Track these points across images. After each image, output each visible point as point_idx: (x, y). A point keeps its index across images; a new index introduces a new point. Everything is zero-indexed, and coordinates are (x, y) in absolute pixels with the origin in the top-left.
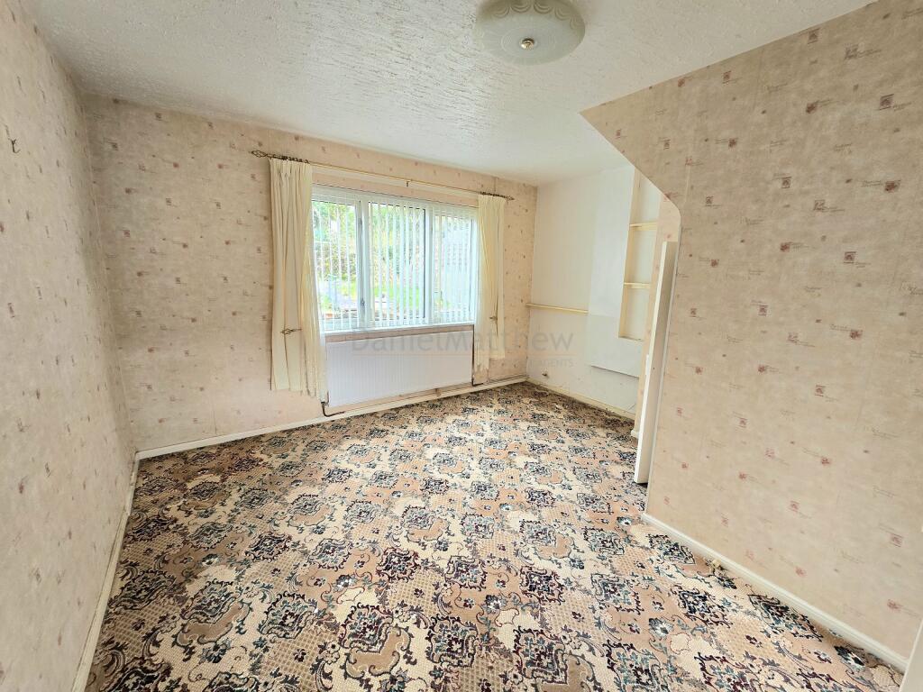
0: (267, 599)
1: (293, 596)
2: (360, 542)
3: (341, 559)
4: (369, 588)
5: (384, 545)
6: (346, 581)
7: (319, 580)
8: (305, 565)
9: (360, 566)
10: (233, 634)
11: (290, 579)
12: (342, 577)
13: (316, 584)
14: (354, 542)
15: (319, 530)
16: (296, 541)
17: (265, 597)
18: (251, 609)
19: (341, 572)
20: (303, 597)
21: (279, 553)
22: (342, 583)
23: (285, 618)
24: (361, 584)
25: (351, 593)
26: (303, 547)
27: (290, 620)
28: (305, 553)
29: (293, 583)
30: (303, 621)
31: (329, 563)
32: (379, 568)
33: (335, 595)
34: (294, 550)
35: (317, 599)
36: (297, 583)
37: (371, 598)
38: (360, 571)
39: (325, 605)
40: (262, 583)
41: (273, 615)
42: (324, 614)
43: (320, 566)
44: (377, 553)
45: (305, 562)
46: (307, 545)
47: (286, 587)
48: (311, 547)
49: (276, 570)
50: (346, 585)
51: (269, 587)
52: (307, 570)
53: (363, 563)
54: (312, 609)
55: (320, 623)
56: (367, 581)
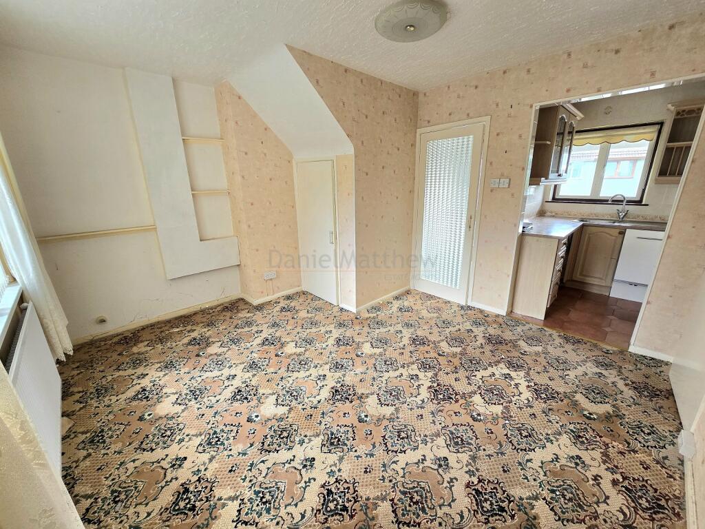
0: (527, 457)
1: (511, 442)
2: (437, 423)
3: (461, 429)
4: (471, 402)
5: (431, 407)
6: (476, 416)
7: (488, 433)
8: (484, 450)
9: (459, 413)
10: (563, 461)
11: (502, 454)
12: (474, 419)
13: (492, 433)
14: (440, 427)
15: (443, 463)
16: (467, 476)
17: (528, 461)
18: (542, 463)
19: (471, 422)
20: (506, 435)
21: (489, 481)
22: (479, 418)
23: (526, 437)
24: (472, 408)
25: (482, 410)
26: (470, 464)
27: (525, 433)
28: (474, 458)
29: (503, 449)
30: (518, 426)
31: (470, 434)
32: (453, 402)
33: (490, 418)
34: (477, 470)
35: (500, 425)
36: (501, 446)
37: (477, 399)
38: (463, 411)
39: (500, 420)
40: (522, 472)
41: (531, 445)
42: (505, 417)
43: (477, 439)
44: (442, 408)
45: (482, 452)
46: (465, 462)
47: (510, 452)
48: (465, 457)
49: (504, 471)
50: (479, 415)
51: (520, 464)
52: (488, 446)
53: (455, 413)
54: (508, 425)
55: (511, 417)
56: (468, 404)
